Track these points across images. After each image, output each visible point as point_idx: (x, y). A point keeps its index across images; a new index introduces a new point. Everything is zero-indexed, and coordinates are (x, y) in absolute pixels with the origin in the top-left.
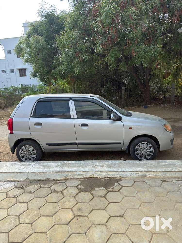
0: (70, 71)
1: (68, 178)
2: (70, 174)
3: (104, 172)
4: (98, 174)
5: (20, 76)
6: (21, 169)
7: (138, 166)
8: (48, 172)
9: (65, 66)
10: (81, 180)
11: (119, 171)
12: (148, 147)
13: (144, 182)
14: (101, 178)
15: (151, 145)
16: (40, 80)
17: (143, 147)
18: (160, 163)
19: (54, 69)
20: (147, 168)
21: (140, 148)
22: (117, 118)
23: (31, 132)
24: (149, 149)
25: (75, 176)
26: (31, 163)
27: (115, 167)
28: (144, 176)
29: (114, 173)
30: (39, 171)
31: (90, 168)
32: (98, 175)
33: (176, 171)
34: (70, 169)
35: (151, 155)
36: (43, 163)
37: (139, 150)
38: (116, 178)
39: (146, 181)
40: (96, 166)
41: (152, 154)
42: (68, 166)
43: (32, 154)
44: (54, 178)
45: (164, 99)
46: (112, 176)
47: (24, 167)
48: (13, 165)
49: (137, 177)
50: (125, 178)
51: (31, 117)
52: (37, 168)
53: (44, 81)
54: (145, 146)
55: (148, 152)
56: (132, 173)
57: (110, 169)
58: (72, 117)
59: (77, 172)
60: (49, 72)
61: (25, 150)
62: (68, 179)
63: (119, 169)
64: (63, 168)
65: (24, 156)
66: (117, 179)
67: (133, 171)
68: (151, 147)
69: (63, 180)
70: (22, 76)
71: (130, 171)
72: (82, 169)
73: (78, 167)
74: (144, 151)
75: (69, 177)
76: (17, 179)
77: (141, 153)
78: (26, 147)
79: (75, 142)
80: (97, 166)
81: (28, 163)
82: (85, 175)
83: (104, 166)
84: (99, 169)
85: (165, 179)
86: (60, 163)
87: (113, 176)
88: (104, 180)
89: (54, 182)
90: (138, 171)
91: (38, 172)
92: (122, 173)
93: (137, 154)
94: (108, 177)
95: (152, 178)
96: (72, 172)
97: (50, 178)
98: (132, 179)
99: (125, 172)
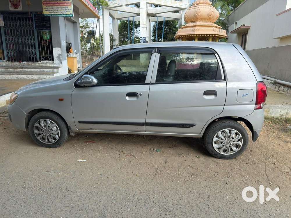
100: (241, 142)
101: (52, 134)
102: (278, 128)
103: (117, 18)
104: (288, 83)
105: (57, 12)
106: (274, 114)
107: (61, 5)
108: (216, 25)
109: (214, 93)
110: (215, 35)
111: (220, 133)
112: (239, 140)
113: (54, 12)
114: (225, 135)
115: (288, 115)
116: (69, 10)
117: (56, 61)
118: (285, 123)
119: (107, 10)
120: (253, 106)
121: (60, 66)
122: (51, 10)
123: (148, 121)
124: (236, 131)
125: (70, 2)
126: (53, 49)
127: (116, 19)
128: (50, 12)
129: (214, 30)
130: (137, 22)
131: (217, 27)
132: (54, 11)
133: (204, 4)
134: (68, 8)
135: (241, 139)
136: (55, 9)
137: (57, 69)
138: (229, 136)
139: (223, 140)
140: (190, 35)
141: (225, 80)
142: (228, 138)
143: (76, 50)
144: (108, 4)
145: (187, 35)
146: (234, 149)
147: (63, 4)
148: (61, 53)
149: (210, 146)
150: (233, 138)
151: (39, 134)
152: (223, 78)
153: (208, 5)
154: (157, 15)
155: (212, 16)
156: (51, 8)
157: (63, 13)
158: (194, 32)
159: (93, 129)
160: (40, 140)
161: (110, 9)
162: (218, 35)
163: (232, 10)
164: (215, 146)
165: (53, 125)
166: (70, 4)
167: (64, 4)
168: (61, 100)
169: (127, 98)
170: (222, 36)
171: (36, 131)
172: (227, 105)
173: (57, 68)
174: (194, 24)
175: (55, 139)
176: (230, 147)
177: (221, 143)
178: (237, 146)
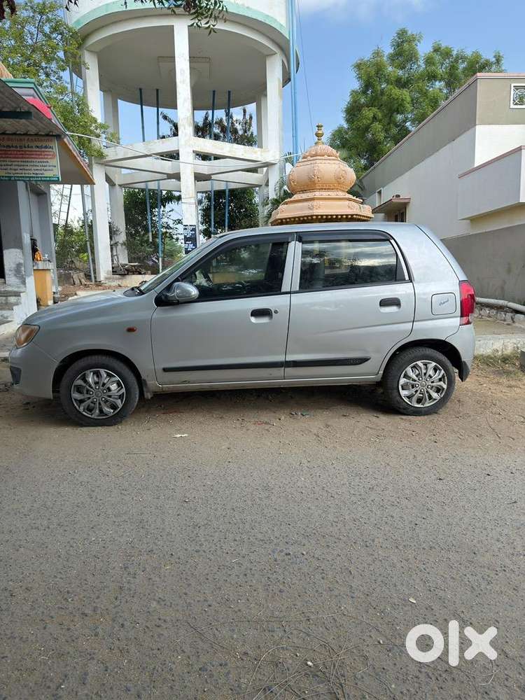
100: (444, 382)
101: (110, 396)
102: (494, 372)
103: (120, 183)
104: (496, 301)
105: (23, 172)
106: (482, 350)
107: (33, 158)
108: (351, 196)
109: (395, 302)
110: (352, 215)
111: (409, 370)
112: (440, 380)
113: (17, 172)
114: (417, 372)
115: (506, 349)
116: (50, 168)
117: (11, 278)
118: (503, 364)
119: (100, 166)
120: (457, 321)
121: (22, 290)
122: (9, 167)
123: (290, 358)
124: (434, 364)
125: (54, 150)
126: (4, 252)
127: (117, 186)
128: (7, 171)
129: (350, 205)
130: (164, 192)
131: (354, 201)
132: (15, 170)
133: (326, 156)
134: (48, 164)
135: (443, 376)
136: (18, 165)
137: (15, 296)
138: (425, 374)
139: (415, 381)
140: (303, 217)
141: (411, 280)
142: (424, 377)
143: (46, 255)
144: (102, 153)
145: (297, 217)
146: (435, 395)
147: (36, 155)
148: (22, 261)
149: (395, 394)
150: (430, 377)
151: (81, 401)
152: (407, 278)
153: (333, 158)
154: (213, 177)
155: (342, 179)
156: (10, 163)
157: (37, 174)
158: (311, 211)
159: (189, 382)
160: (84, 413)
161: (106, 164)
162: (358, 215)
163: (366, 168)
164: (403, 393)
165: (113, 379)
166: (54, 156)
167: (39, 155)
168: (131, 330)
169: (253, 320)
170: (364, 216)
171: (76, 395)
172: (416, 321)
173: (17, 294)
174: (310, 195)
175: (114, 407)
176: (427, 392)
177: (413, 387)
178: (438, 390)
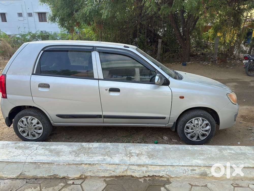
0: (96, 13)
1: (86, 175)
2: (90, 168)
3: (143, 166)
4: (133, 169)
5: (40, 21)
6: (14, 156)
7: (193, 154)
8: (55, 164)
9: (90, 7)
10: (107, 179)
11: (166, 165)
12: (204, 124)
13: (206, 186)
14: (138, 176)
15: (207, 122)
16: (60, 26)
17: (196, 124)
18: (223, 151)
19: (76, 11)
20: (206, 159)
21: (193, 125)
22: (163, 81)
23: (33, 97)
24: (204, 127)
25: (97, 172)
26: (31, 145)
27: (158, 156)
28: (205, 175)
29: (158, 168)
30: (42, 160)
31: (121, 158)
32: (133, 172)
33: (250, 167)
34: (90, 160)
35: (206, 135)
36: (51, 145)
37: (190, 128)
38: (162, 177)
39: (209, 185)
40: (130, 153)
41: (208, 134)
42: (88, 152)
43: (37, 128)
44: (65, 175)
45: (202, 55)
46: (155, 174)
47: (21, 151)
48: (3, 148)
49: (193, 177)
50: (176, 177)
51: (33, 74)
52: (40, 155)
53: (65, 27)
54: (200, 123)
55: (202, 131)
56: (186, 168)
57: (152, 161)
58: (96, 76)
59: (100, 164)
60: (70, 15)
61: (25, 122)
62: (86, 178)
63: (165, 160)
64: (80, 155)
65: (25, 131)
66: (163, 179)
67: (187, 166)
68: (207, 125)
69: (78, 179)
70: (42, 22)
71: (183, 166)
72: (108, 159)
73: (102, 155)
74: (197, 129)
75: (89, 174)
76: (5, 174)
77: (193, 132)
78: (27, 118)
79: (100, 113)
80: (132, 154)
81: (27, 145)
82: (114, 171)
83: (142, 154)
84: (134, 160)
85: (236, 182)
86: (76, 146)
87: (157, 174)
88: (143, 181)
89: (64, 183)
90: (194, 166)
91: (41, 163)
92: (171, 168)
93: (187, 133)
94: (149, 176)
95: (216, 179)
96: (93, 164)
97: (58, 174)
98: (186, 179)
99: (174, 166)
